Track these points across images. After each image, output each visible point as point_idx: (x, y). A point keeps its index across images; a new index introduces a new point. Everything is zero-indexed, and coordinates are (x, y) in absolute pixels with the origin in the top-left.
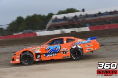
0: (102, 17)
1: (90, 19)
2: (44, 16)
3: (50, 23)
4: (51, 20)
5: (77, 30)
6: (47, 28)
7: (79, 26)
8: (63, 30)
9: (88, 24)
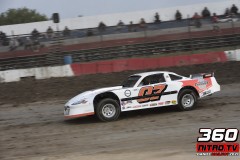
0: (107, 37)
1: (76, 41)
5: (39, 73)
7: (44, 62)
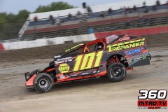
2: (11, 15)
3: (25, 27)
4: (27, 23)
6: (20, 36)
8: (51, 39)
9: (91, 30)
